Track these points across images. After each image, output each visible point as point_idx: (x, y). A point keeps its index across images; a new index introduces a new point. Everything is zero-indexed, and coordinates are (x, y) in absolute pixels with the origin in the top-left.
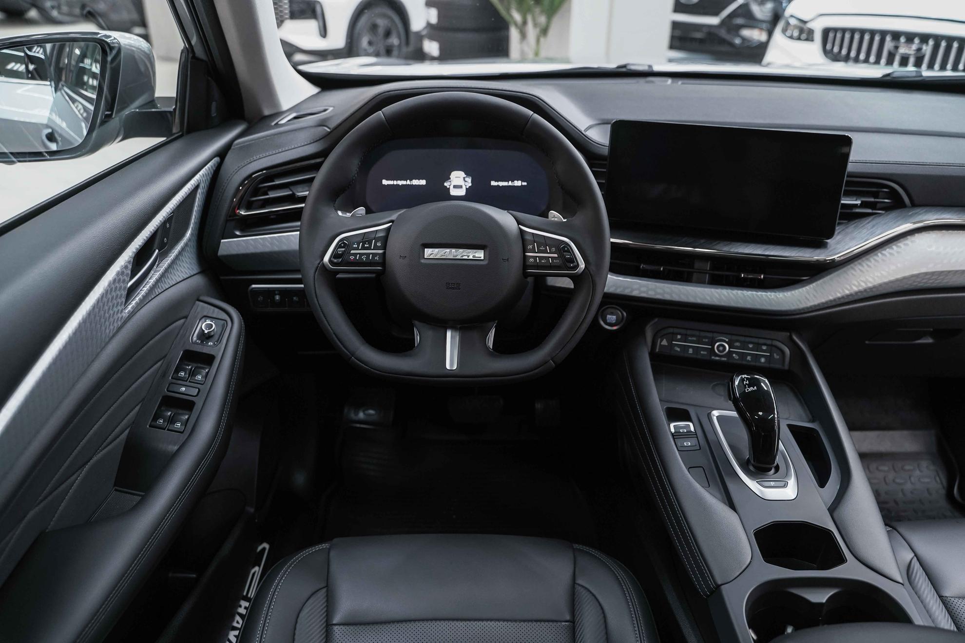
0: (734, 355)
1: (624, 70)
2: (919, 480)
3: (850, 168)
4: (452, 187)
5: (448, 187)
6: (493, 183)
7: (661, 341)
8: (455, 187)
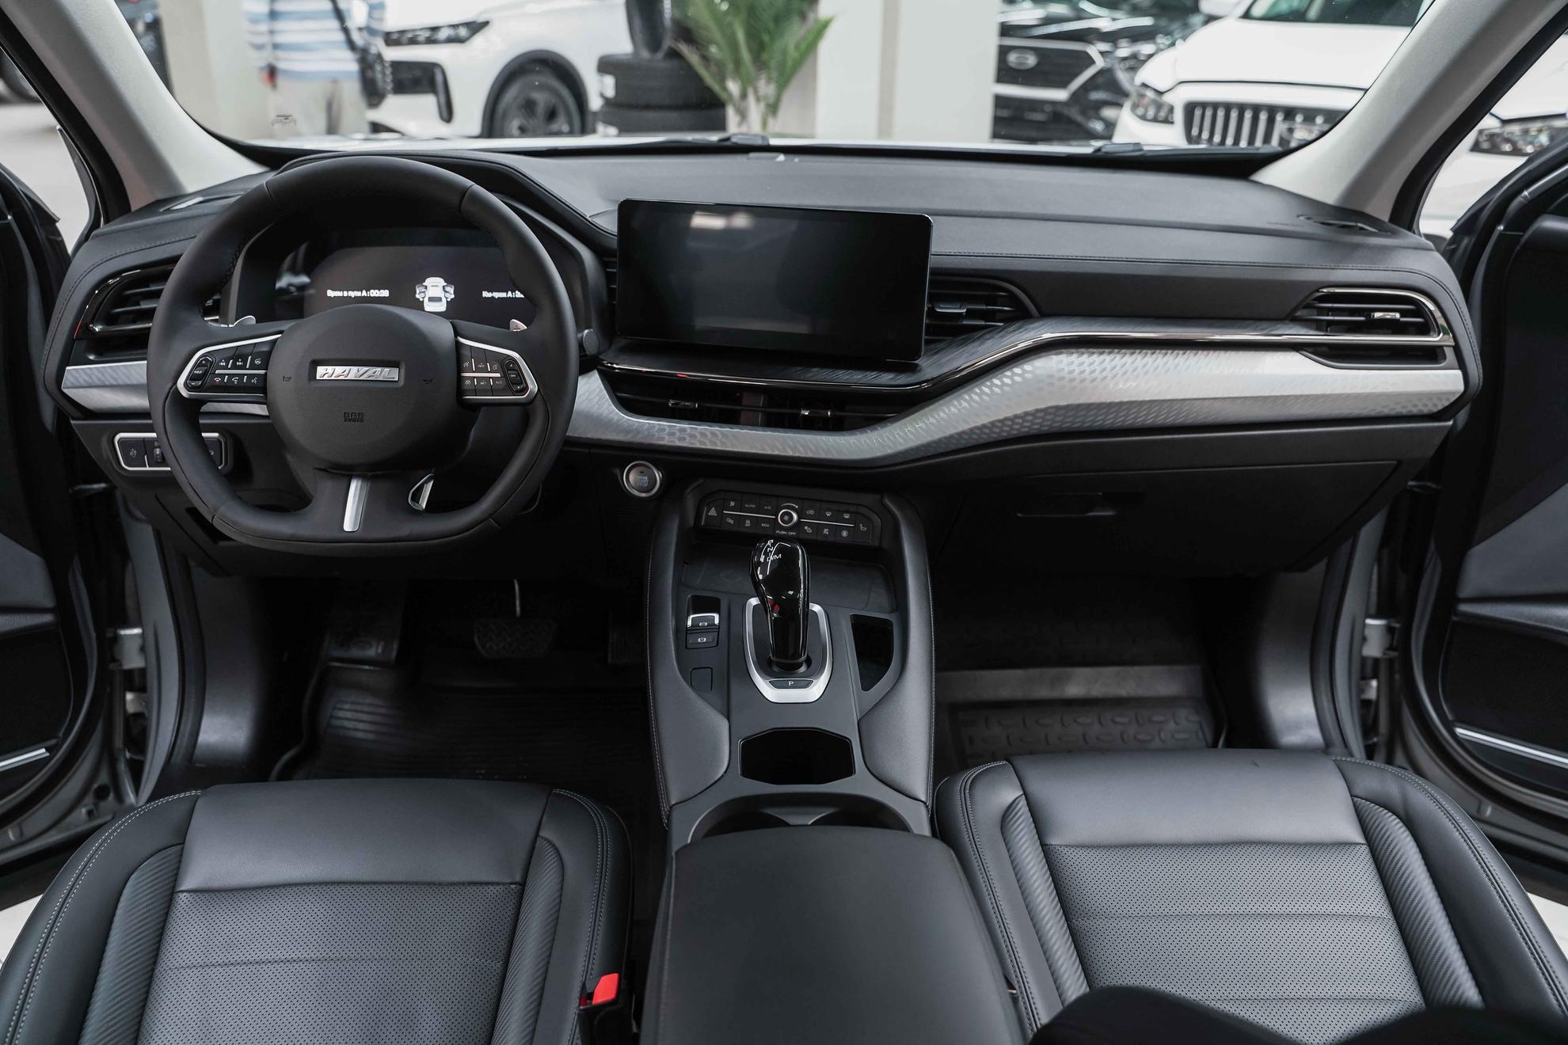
1: (727, 143)
2: (1173, 736)
3: (932, 261)
4: (426, 300)
5: (421, 300)
6: (485, 294)
7: (708, 511)
8: (431, 299)
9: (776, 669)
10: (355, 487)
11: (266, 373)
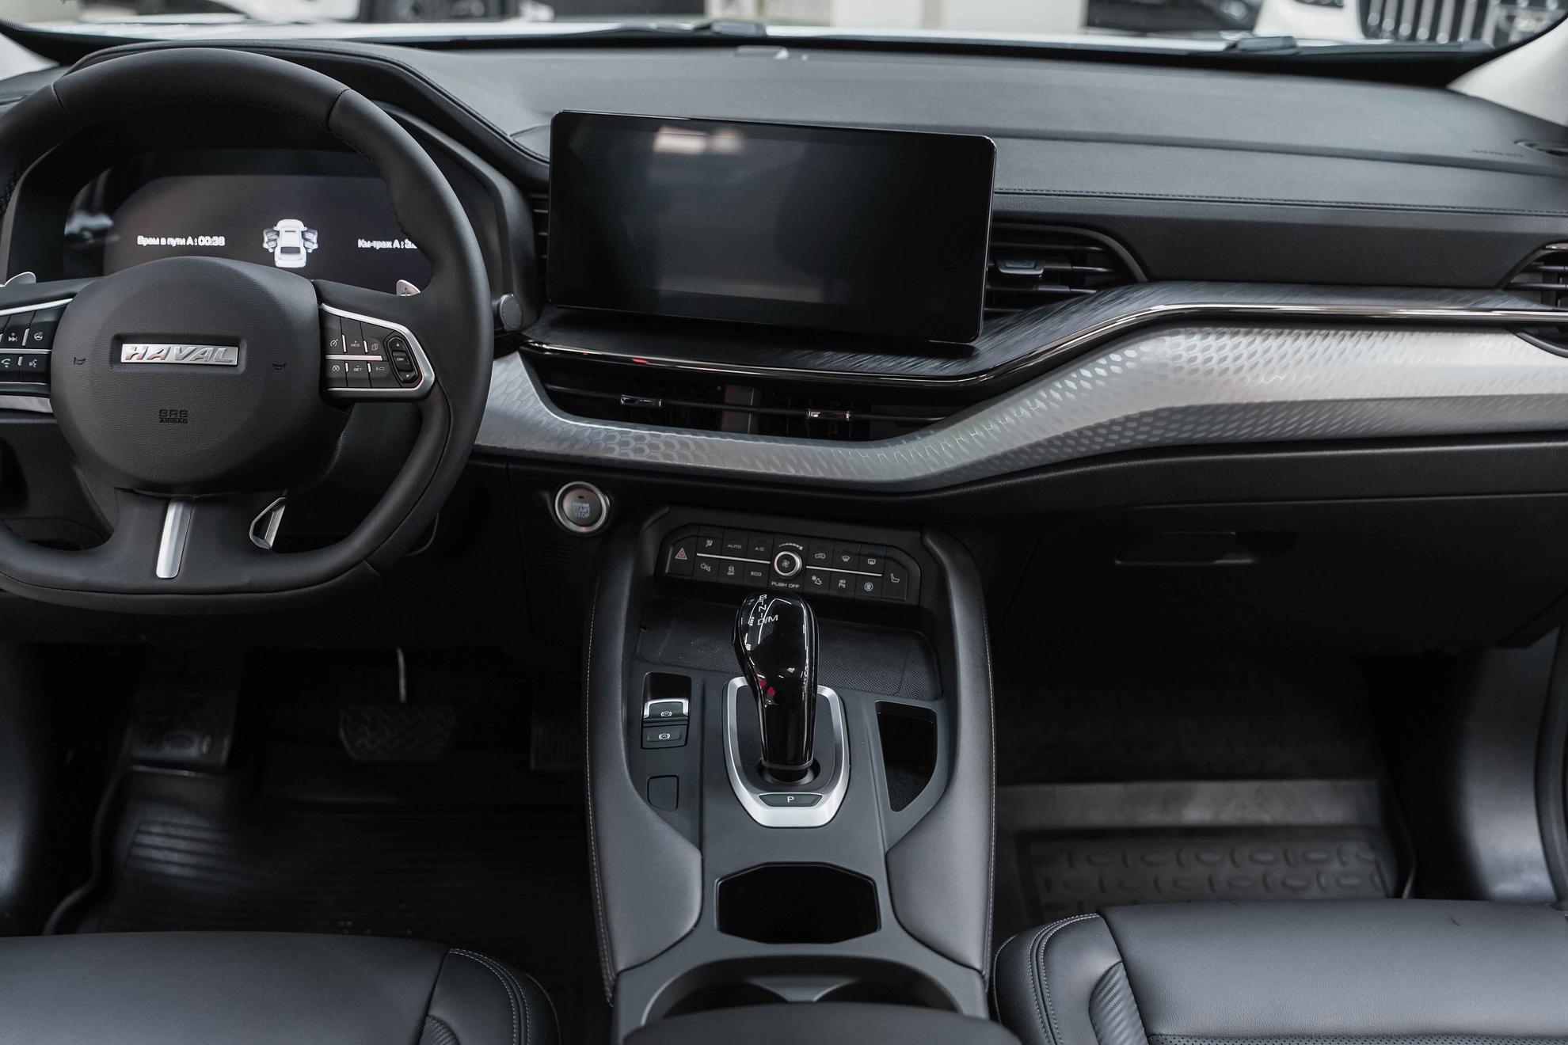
0: (814, 578)
1: (707, 33)
2: (1337, 882)
3: (996, 203)
4: (278, 251)
5: (271, 251)
6: (362, 244)
7: (675, 553)
8: (285, 250)
9: (769, 779)
10: (173, 514)
11: (50, 353)
